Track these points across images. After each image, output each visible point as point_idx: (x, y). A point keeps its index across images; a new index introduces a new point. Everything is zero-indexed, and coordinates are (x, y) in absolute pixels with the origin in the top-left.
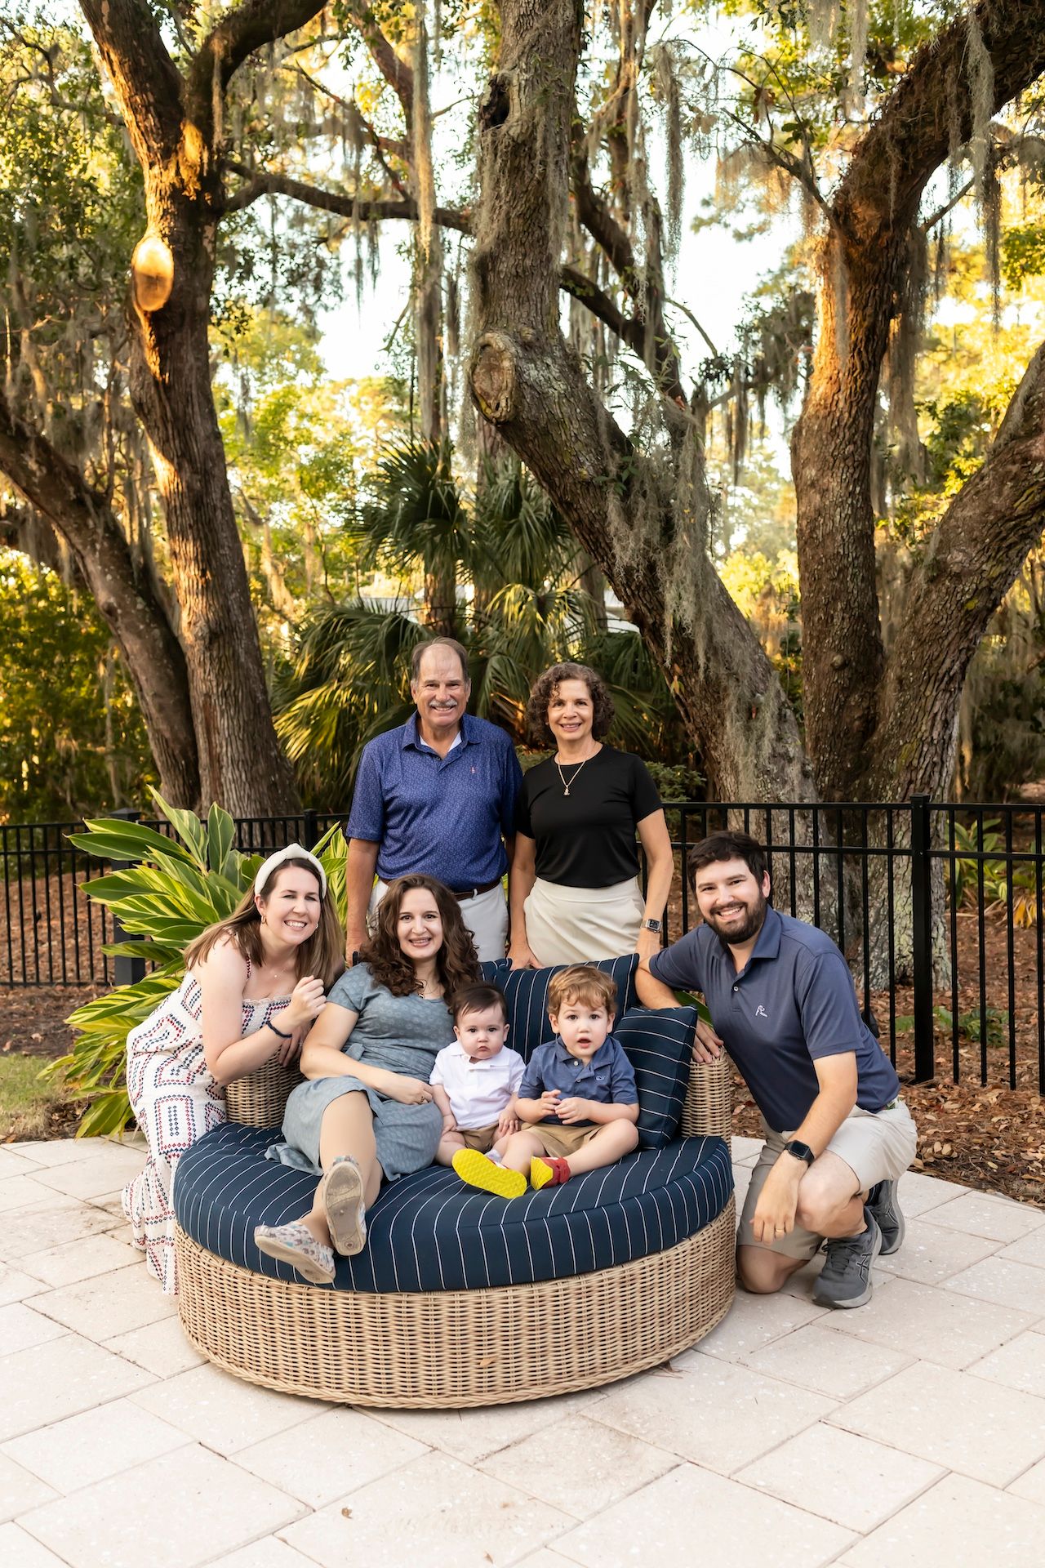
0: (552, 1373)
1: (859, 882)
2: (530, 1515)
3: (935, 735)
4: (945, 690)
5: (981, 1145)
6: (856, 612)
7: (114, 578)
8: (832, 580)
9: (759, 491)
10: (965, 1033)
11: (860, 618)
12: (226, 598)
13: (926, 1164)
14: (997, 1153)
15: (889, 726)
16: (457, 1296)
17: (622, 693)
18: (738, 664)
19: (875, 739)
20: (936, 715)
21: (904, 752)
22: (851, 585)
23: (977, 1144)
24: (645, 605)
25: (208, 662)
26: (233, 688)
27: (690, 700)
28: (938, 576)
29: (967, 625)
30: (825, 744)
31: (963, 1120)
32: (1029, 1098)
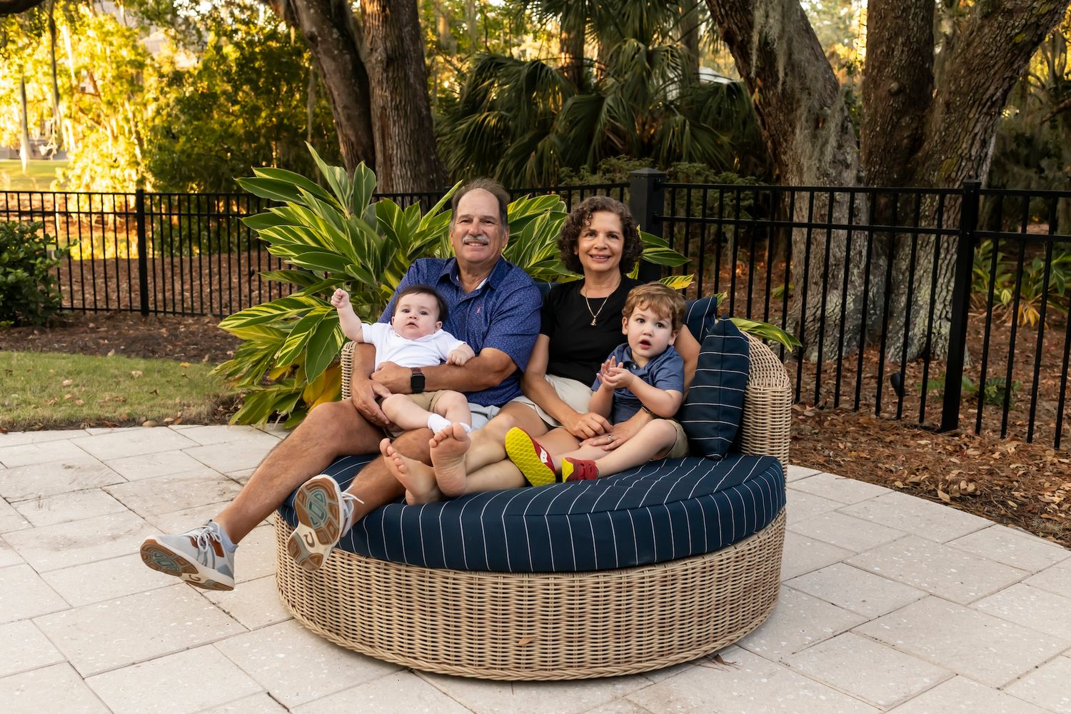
0: (588, 657)
3: (973, 153)
4: (987, 114)
5: (1002, 486)
6: (915, 47)
7: (316, 12)
8: (896, 18)
11: (917, 52)
12: (400, 30)
13: (952, 499)
14: (1016, 494)
15: (933, 143)
16: (500, 579)
17: (707, 130)
18: (811, 80)
19: (920, 154)
20: (976, 134)
21: (945, 165)
22: (912, 23)
23: (997, 485)
24: (736, 24)
25: (385, 81)
26: (403, 103)
27: (767, 111)
28: (992, 12)
29: (1013, 56)
30: (876, 157)
31: (984, 465)
32: (1044, 451)
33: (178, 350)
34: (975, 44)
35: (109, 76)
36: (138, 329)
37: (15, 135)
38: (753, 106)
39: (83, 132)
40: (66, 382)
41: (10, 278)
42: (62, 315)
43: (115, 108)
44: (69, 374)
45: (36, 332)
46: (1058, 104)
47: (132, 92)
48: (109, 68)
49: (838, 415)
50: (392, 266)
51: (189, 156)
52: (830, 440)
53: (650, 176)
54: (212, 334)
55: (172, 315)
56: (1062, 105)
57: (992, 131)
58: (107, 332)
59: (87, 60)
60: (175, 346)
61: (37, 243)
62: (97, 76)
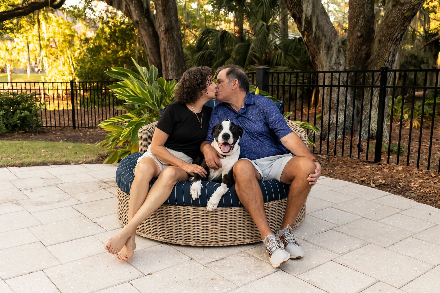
1: (360, 106)
2: (221, 283)
3: (390, 59)
4: (395, 44)
5: (396, 181)
6: (367, 19)
7: (138, 12)
8: (359, 8)
9: (339, 6)
10: (392, 151)
11: (368, 21)
12: (171, 18)
13: (376, 186)
14: (401, 184)
15: (374, 56)
17: (291, 56)
18: (326, 32)
19: (369, 60)
20: (391, 52)
21: (379, 64)
22: (366, 10)
23: (394, 181)
24: (297, 11)
25: (165, 38)
26: (172, 46)
27: (309, 44)
28: (396, 4)
29: (404, 21)
30: (353, 62)
31: (389, 174)
32: (413, 169)
33: (86, 140)
34: (390, 17)
35: (61, 40)
36: (71, 134)
37: (26, 64)
38: (304, 43)
39: (51, 62)
40: (43, 150)
41: (23, 114)
42: (43, 129)
43: (63, 53)
44: (44, 148)
45: (33, 135)
46: (427, 42)
47: (70, 47)
48: (61, 37)
49: (335, 158)
50: (164, 103)
51: (92, 70)
52: (332, 167)
53: (264, 69)
54: (99, 135)
55: (84, 129)
56: (428, 43)
57: (397, 51)
58: (59, 134)
59: (52, 35)
60: (85, 139)
61: (33, 101)
62: (57, 40)
